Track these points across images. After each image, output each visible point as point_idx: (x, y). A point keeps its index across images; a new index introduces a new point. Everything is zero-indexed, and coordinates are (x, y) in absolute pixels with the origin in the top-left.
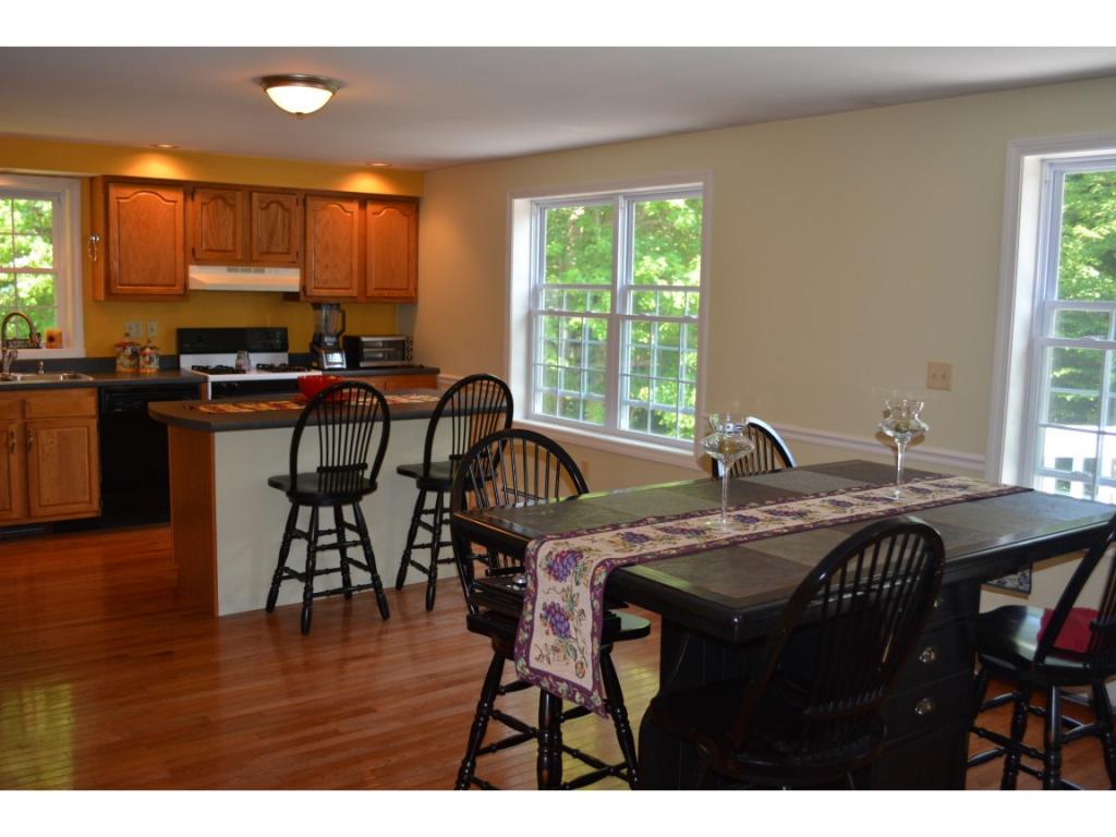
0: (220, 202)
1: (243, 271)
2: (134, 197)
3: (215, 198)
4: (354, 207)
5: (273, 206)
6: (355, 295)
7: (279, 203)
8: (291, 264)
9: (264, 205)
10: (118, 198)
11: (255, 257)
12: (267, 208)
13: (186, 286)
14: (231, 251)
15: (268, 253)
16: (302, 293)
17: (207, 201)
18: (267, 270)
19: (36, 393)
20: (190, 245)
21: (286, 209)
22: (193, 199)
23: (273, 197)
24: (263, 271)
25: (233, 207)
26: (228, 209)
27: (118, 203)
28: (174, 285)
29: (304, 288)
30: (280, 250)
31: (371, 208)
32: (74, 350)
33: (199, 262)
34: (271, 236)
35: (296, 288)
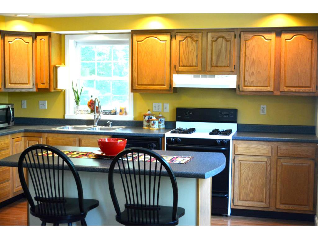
0: (189, 39)
1: (202, 77)
2: (145, 40)
3: (187, 37)
4: (273, 36)
5: (220, 39)
6: (272, 90)
7: (223, 37)
8: (231, 73)
9: (215, 39)
10: (137, 41)
11: (209, 68)
12: (216, 41)
13: (171, 85)
14: (195, 66)
15: (217, 66)
16: (237, 89)
17: (182, 39)
18: (216, 76)
20: (174, 63)
21: (227, 41)
22: (175, 39)
23: (220, 34)
24: (214, 77)
25: (197, 41)
26: (194, 43)
27: (138, 43)
28: (164, 85)
29: (238, 86)
30: (224, 64)
31: (285, 36)
33: (178, 72)
34: (218, 57)
35: (234, 86)
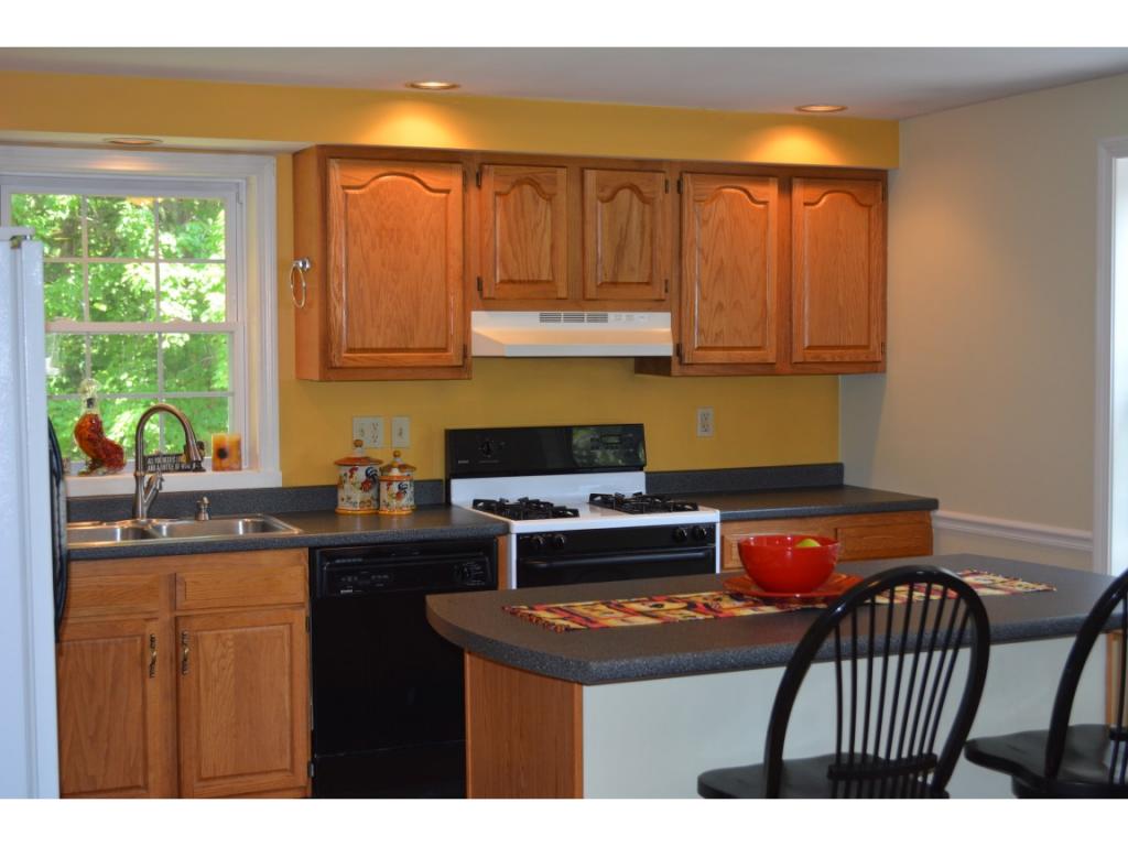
0: (527, 189)
1: (568, 319)
2: (373, 184)
3: (519, 183)
4: (770, 192)
5: (624, 195)
6: (771, 359)
7: (634, 188)
8: (656, 305)
9: (607, 193)
10: (344, 187)
11: (592, 292)
12: (611, 198)
13: (465, 349)
14: (548, 282)
15: (615, 283)
16: (675, 361)
17: (504, 188)
18: (612, 316)
19: (198, 559)
20: (474, 273)
21: (644, 200)
22: (479, 187)
23: (625, 177)
24: (604, 319)
25: (550, 199)
26: (542, 201)
27: (347, 195)
28: (445, 350)
29: (678, 349)
30: (635, 279)
31: (800, 193)
32: (263, 473)
33: (490, 304)
34: (620, 251)
35: (666, 349)
